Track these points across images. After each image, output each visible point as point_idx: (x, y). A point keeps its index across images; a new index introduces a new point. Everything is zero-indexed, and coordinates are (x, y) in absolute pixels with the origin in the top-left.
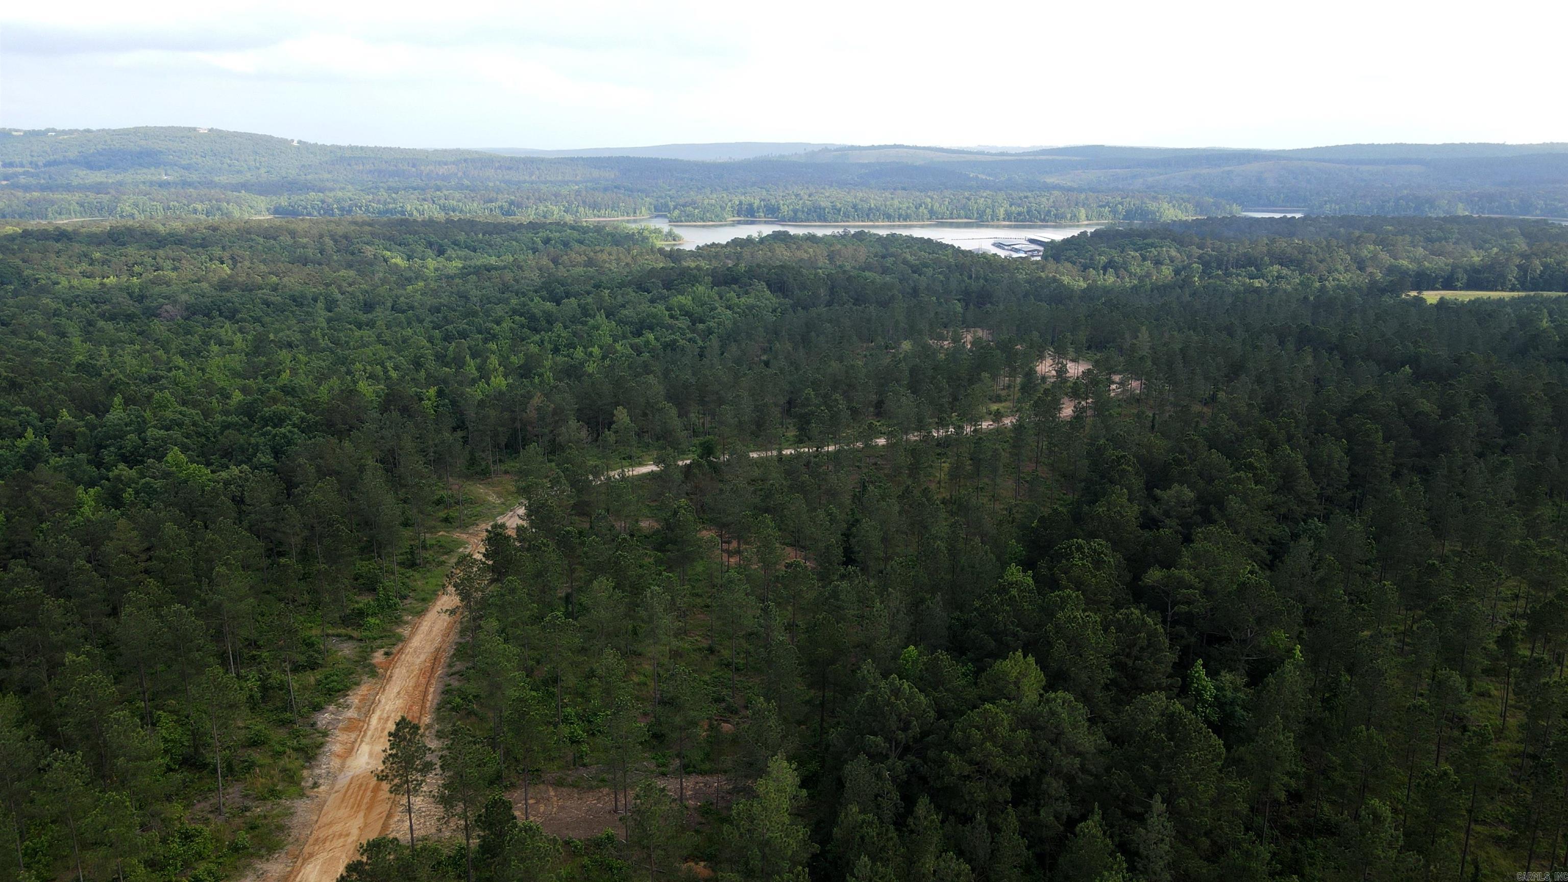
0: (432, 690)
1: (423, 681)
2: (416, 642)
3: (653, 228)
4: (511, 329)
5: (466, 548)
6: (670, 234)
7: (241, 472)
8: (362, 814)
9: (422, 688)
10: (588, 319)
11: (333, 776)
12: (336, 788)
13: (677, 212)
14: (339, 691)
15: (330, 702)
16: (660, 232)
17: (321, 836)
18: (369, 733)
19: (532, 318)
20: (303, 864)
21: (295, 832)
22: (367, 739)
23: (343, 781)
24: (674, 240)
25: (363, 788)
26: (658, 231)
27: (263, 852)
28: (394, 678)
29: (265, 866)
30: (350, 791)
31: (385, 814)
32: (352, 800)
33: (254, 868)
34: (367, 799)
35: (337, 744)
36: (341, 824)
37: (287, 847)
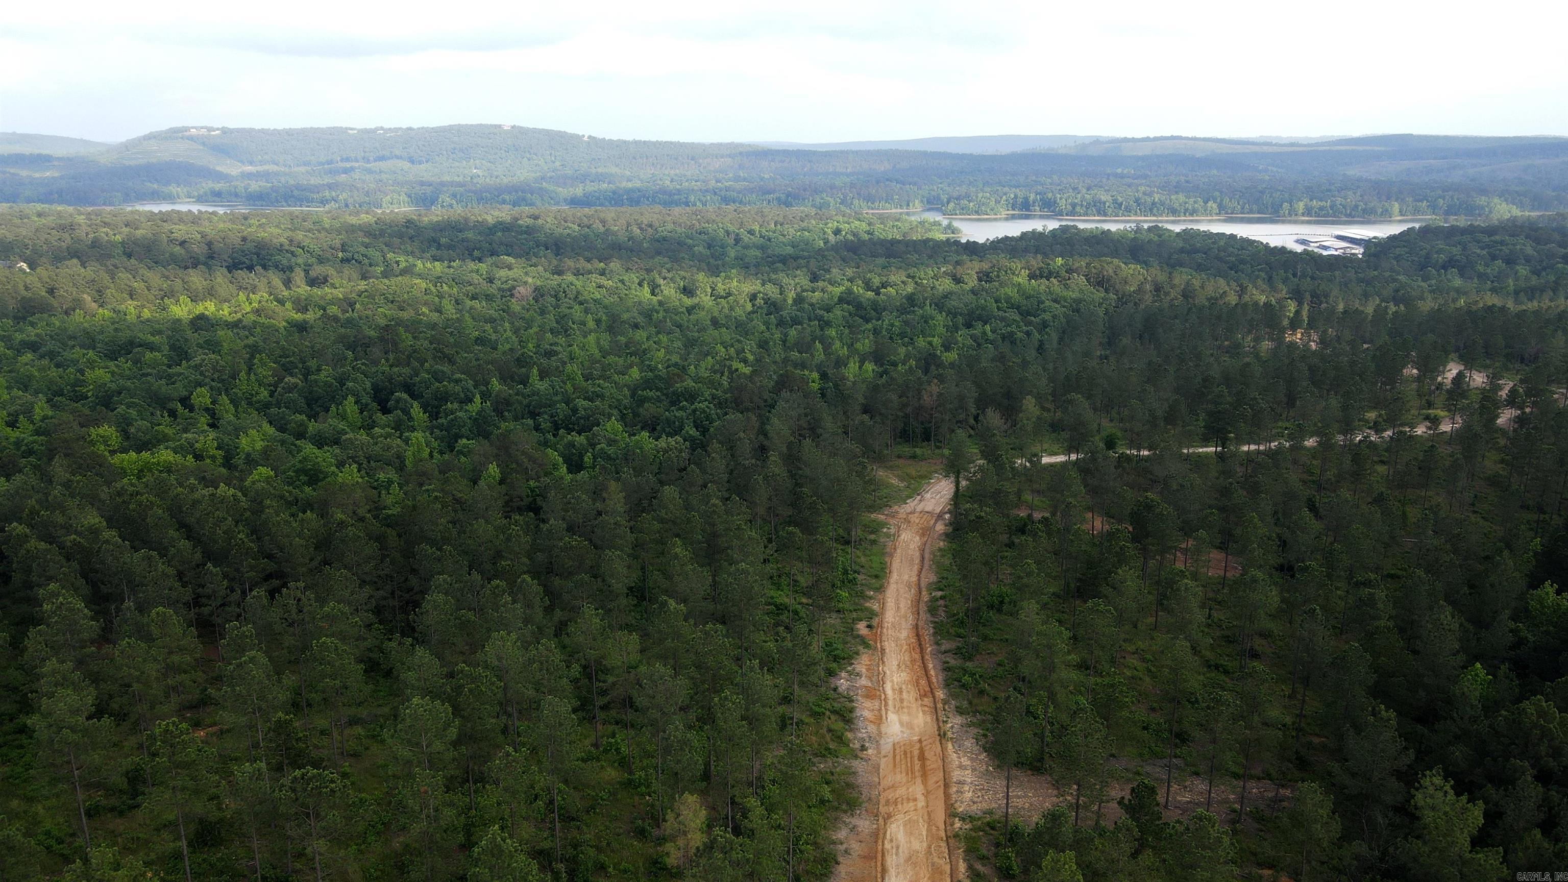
0: (931, 666)
1: (917, 656)
2: (890, 616)
3: (932, 220)
4: (843, 317)
5: (889, 528)
6: (949, 226)
7: (677, 443)
8: (919, 781)
9: (919, 663)
10: (916, 309)
11: (876, 740)
12: (883, 753)
13: (951, 205)
14: (844, 659)
15: (841, 669)
16: (940, 225)
17: (890, 797)
18: (890, 703)
19: (859, 306)
20: (885, 824)
21: (865, 791)
22: (891, 707)
23: (886, 746)
24: (953, 233)
25: (909, 755)
26: (938, 224)
27: (844, 807)
28: (887, 651)
29: (855, 821)
30: (898, 757)
31: (941, 783)
32: (903, 766)
33: (844, 822)
34: (917, 767)
35: (865, 710)
36: (904, 789)
37: (864, 805)
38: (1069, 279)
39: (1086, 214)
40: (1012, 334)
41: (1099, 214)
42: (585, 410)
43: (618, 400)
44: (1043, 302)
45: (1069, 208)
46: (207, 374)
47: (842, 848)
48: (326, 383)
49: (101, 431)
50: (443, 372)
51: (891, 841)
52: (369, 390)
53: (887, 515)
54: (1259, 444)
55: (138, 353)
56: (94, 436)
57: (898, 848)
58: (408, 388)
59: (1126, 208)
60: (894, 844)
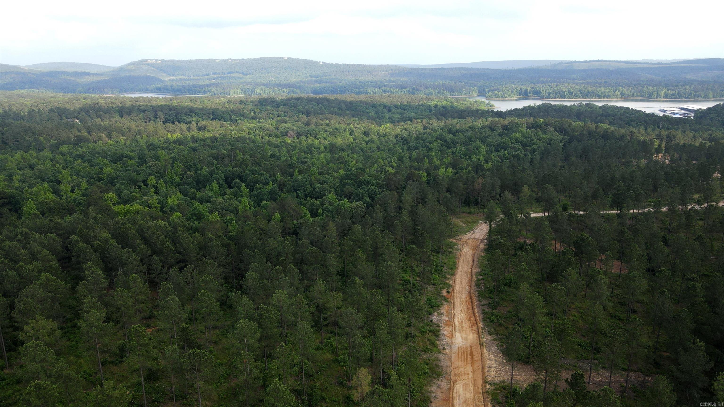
0: (476, 311)
1: (470, 306)
2: (457, 288)
3: (481, 101)
4: (438, 146)
5: (458, 246)
6: (489, 104)
7: (360, 205)
8: (470, 365)
9: (471, 310)
10: (472, 143)
11: (450, 345)
12: (453, 351)
13: (490, 94)
14: (436, 307)
15: (434, 311)
16: (484, 103)
17: (456, 372)
18: (457, 328)
19: (445, 141)
20: (454, 385)
21: (444, 369)
22: (457, 330)
23: (455, 349)
24: (490, 107)
25: (465, 353)
26: (483, 102)
27: (435, 376)
28: (456, 304)
29: (439, 383)
30: (460, 354)
31: (481, 367)
32: (463, 358)
33: (435, 383)
34: (469, 359)
35: (445, 331)
36: (463, 369)
37: (444, 375)
38: (546, 129)
39: (555, 98)
40: (518, 155)
41: (562, 97)
42: (319, 188)
43: (334, 184)
44: (533, 140)
45: (547, 94)
46: (154, 170)
47: (433, 395)
48: (204, 175)
49: (109, 195)
50: (255, 170)
51: (456, 393)
52: (223, 178)
53: (457, 240)
54: (638, 210)
55: (125, 160)
56: (106, 197)
57: (459, 396)
58: (240, 178)
59: (575, 94)
60: (458, 394)
